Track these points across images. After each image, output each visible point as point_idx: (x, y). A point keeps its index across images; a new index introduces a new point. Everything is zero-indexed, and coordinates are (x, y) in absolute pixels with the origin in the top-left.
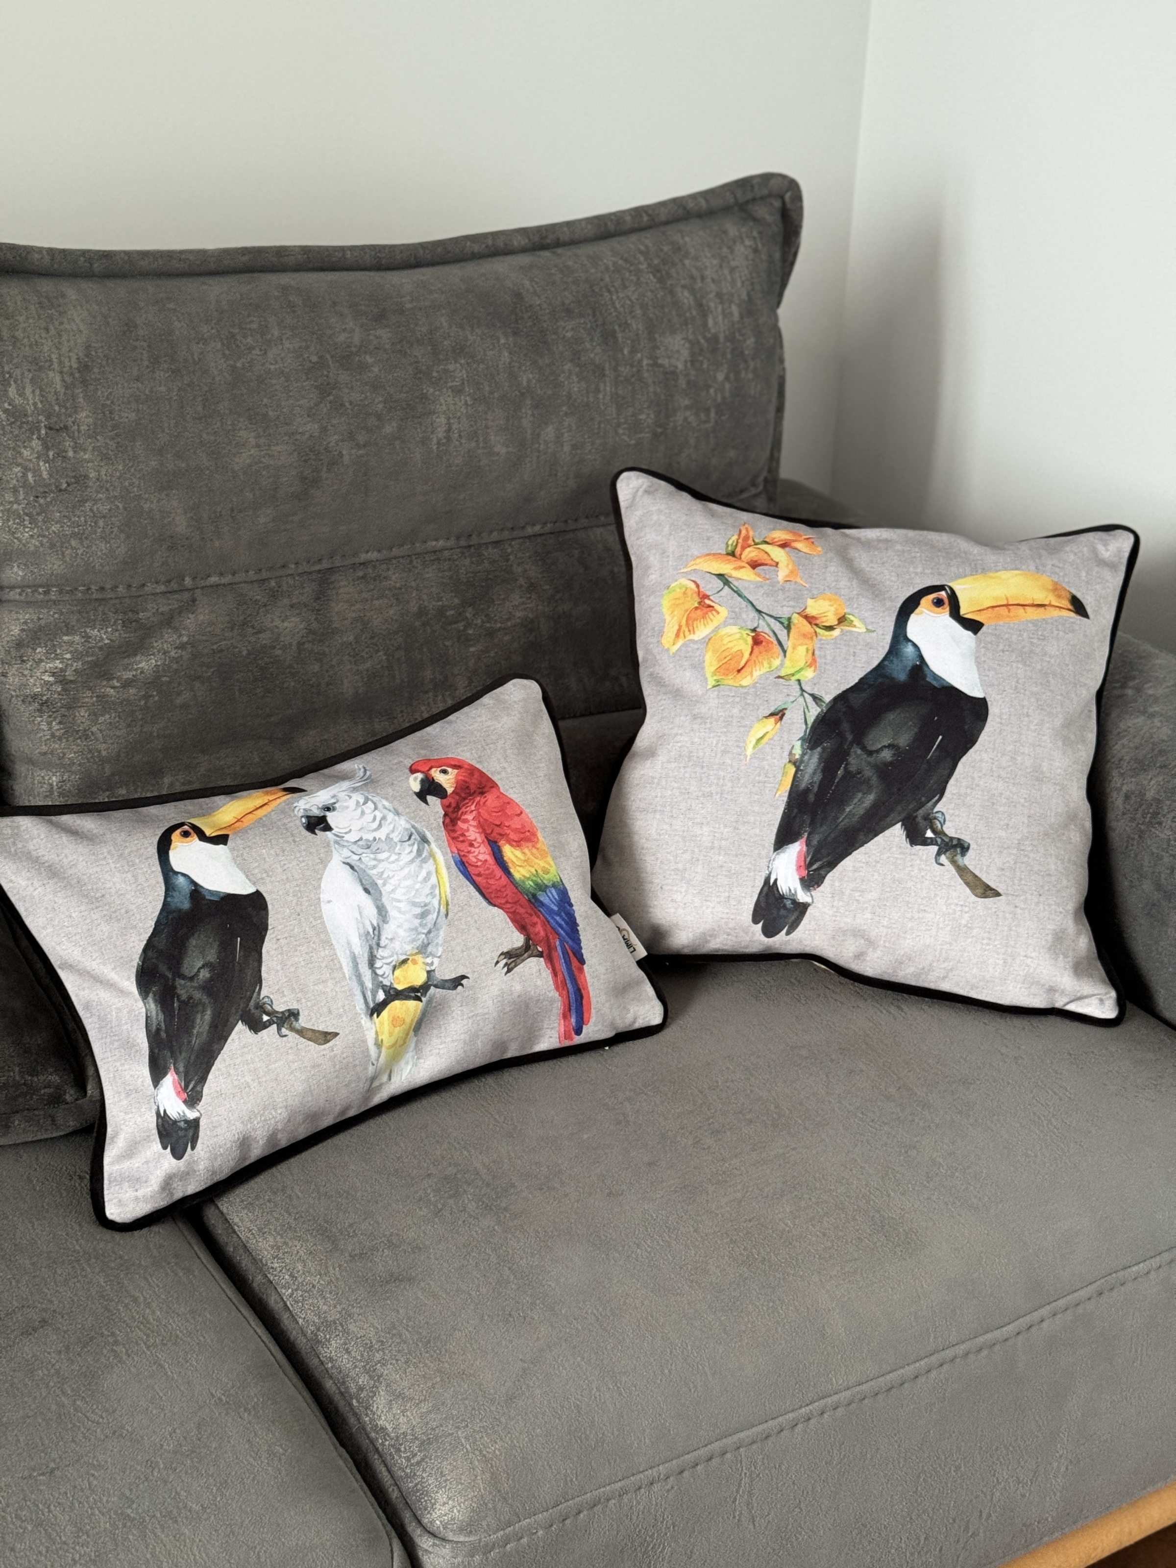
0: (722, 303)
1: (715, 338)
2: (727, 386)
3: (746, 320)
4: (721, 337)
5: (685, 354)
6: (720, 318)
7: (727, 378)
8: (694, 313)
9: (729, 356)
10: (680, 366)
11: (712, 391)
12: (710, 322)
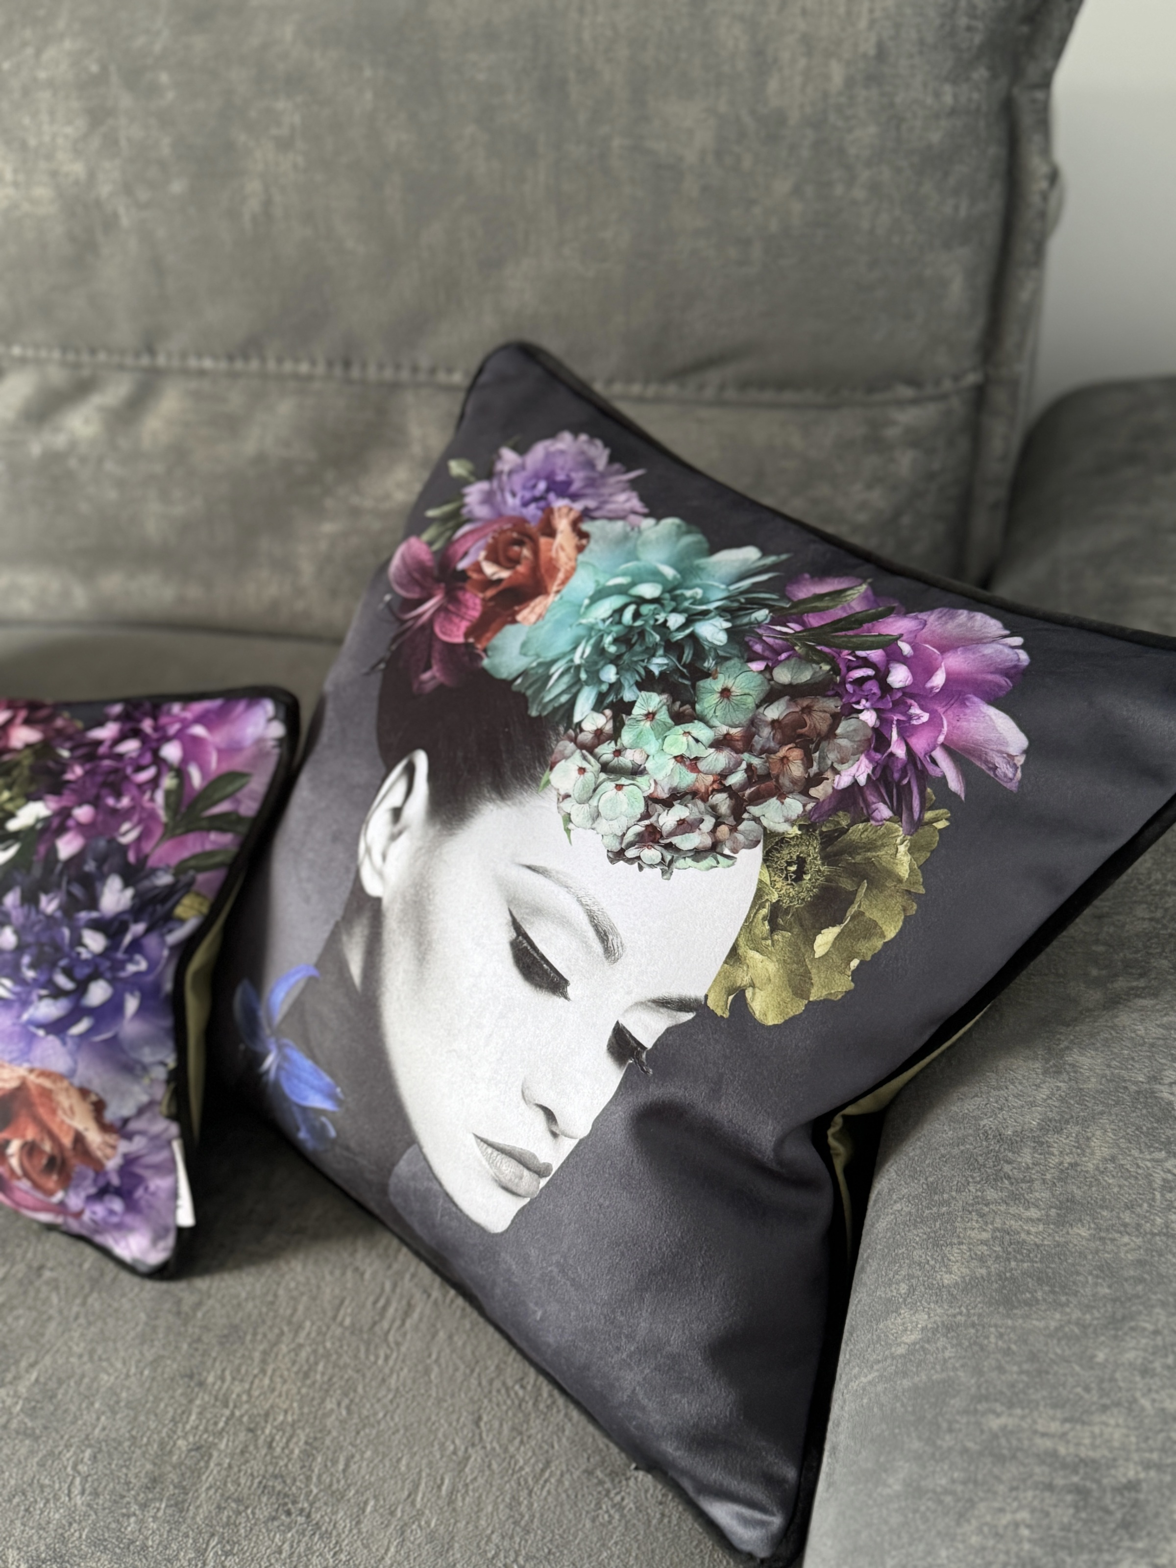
0: (809, 54)
1: (780, 118)
2: (797, 207)
3: (862, 94)
4: (794, 117)
5: (704, 137)
6: (798, 80)
7: (797, 191)
8: (741, 66)
9: (805, 153)
10: (691, 157)
11: (757, 210)
12: (773, 85)
